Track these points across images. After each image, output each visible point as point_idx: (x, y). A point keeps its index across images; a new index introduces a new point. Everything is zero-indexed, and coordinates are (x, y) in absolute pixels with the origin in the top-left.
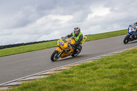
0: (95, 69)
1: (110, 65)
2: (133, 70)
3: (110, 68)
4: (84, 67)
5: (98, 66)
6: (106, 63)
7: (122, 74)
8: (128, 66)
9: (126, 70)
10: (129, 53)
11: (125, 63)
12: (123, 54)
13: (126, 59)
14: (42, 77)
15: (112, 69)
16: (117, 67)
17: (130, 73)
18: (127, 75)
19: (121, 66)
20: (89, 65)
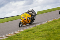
0: (34, 32)
1: (42, 30)
2: (55, 32)
3: (42, 31)
4: (27, 31)
5: (35, 30)
6: (40, 29)
7: (48, 34)
8: (52, 30)
9: (51, 32)
10: (52, 22)
11: (50, 28)
12: (49, 23)
13: (51, 26)
14: (4, 38)
15: (43, 32)
16: (46, 31)
17: (53, 33)
18: (51, 35)
19: (48, 30)
20: (30, 30)
